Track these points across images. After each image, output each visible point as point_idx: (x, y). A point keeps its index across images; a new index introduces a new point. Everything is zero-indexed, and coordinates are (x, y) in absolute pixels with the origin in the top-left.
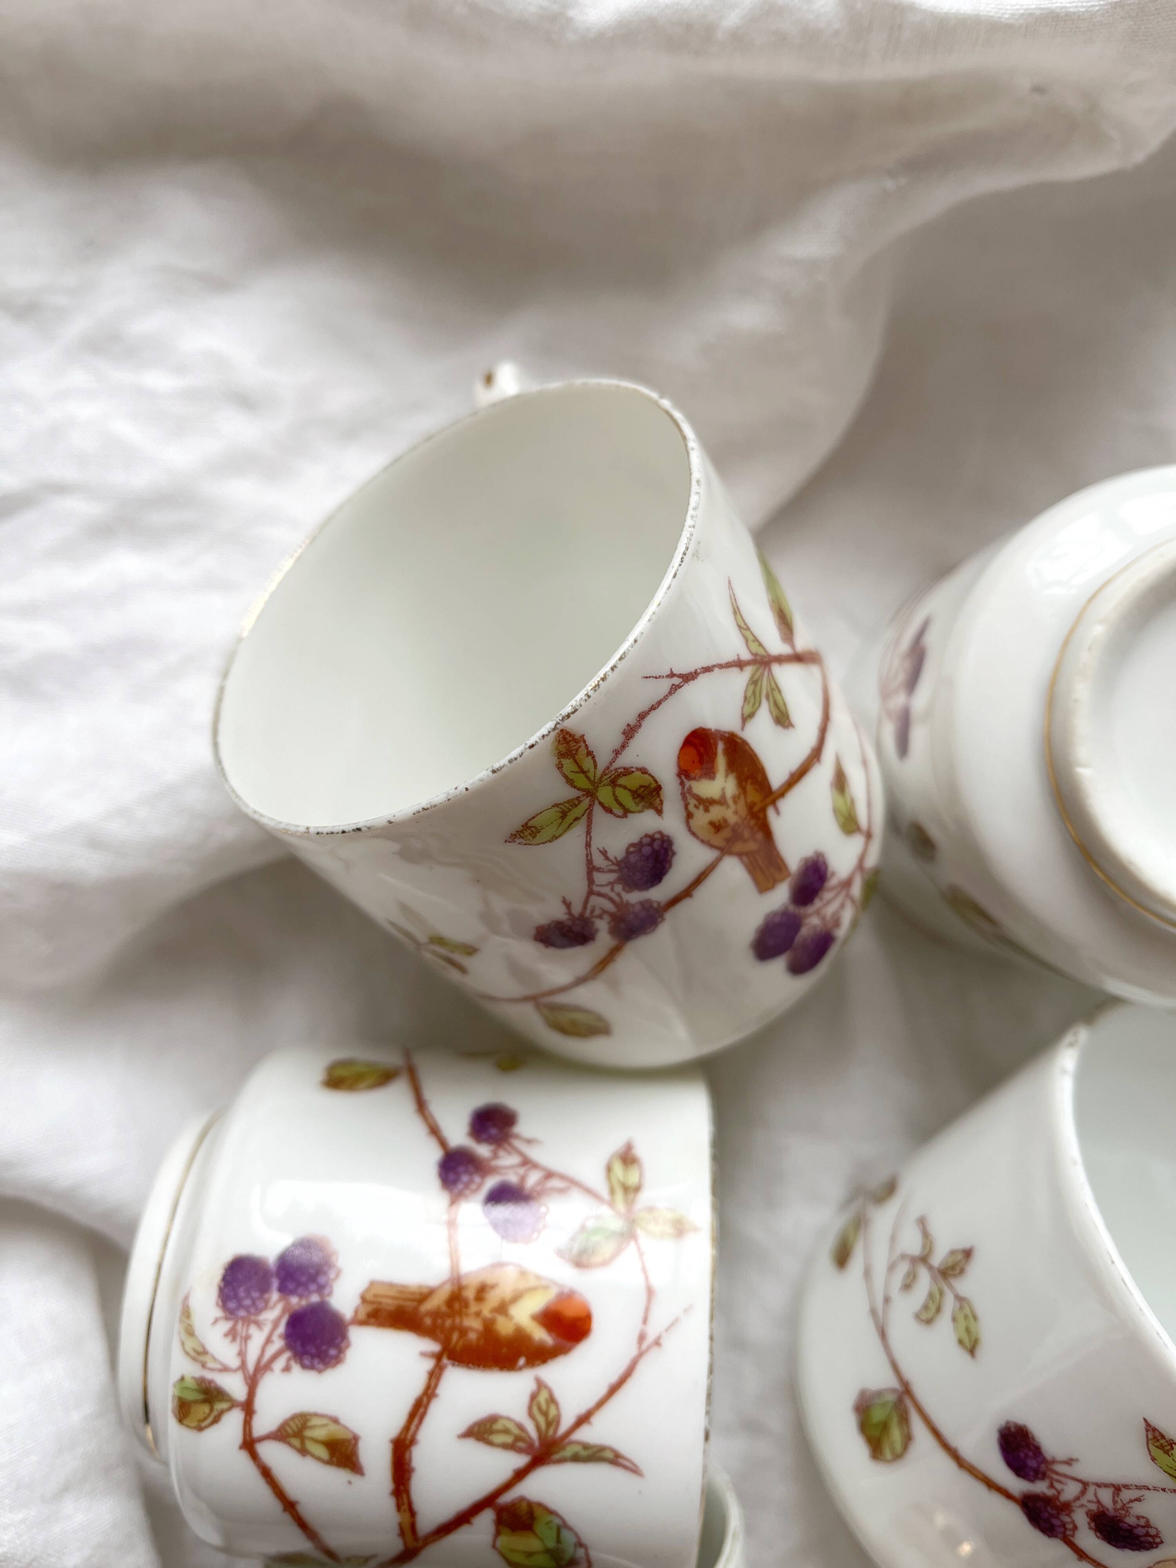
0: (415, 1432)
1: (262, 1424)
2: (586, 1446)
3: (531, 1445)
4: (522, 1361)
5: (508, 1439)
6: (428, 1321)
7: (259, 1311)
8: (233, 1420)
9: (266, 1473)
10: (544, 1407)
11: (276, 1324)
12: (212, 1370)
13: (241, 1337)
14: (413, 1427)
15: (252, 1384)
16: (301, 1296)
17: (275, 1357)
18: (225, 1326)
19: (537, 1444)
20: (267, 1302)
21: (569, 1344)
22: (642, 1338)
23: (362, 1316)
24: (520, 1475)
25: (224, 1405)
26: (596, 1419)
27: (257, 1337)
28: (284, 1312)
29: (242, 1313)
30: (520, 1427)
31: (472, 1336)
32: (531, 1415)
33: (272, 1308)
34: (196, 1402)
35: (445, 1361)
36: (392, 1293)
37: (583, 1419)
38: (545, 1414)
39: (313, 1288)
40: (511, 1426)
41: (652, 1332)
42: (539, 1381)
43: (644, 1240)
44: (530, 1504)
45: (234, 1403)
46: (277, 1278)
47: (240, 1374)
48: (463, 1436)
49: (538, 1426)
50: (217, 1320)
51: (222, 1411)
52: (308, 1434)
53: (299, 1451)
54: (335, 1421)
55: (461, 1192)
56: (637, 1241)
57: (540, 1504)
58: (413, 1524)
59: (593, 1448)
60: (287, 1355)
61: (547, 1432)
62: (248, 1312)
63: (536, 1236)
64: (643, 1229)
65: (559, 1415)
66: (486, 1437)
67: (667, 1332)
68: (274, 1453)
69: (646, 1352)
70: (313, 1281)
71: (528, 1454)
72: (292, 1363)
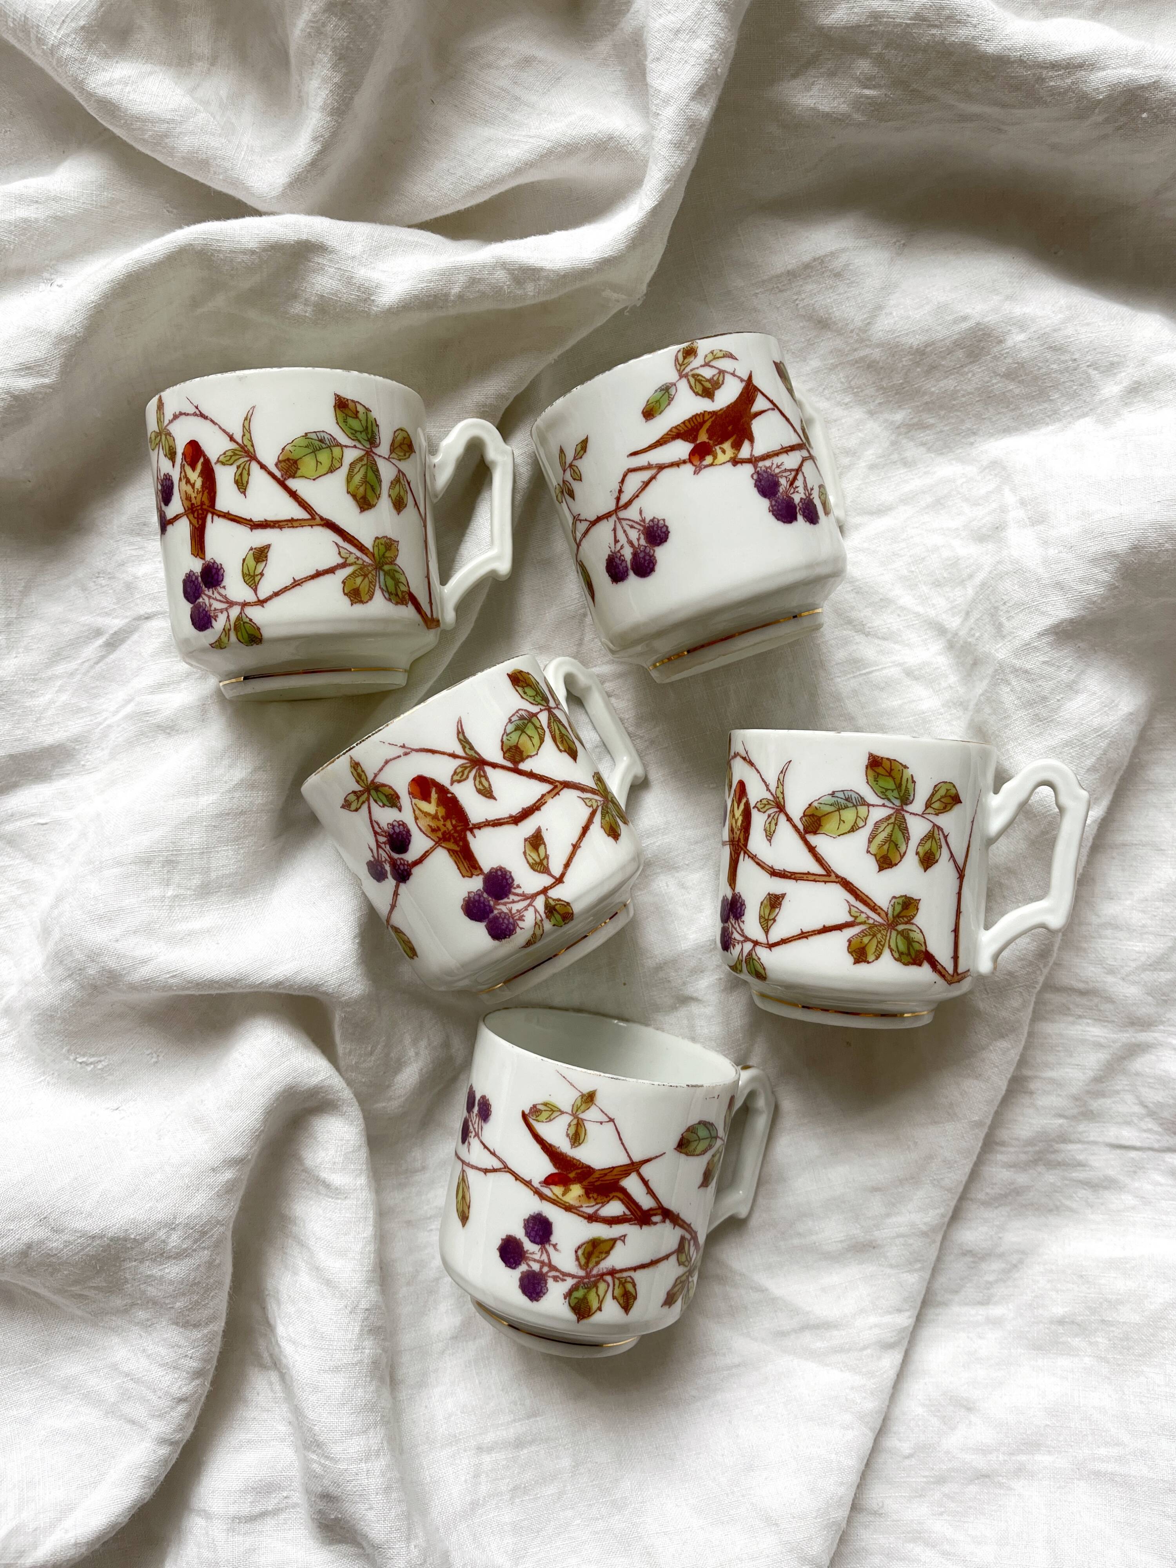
0: (507, 818)
1: (547, 881)
2: (464, 748)
3: (479, 769)
4: (449, 795)
5: (483, 780)
7: (505, 913)
8: (554, 894)
9: (567, 865)
11: (505, 904)
12: (541, 916)
13: (520, 914)
14: (505, 821)
15: (534, 896)
16: (488, 901)
17: (517, 895)
18: (521, 924)
19: (477, 767)
20: (500, 914)
22: (406, 754)
23: (479, 872)
24: (494, 766)
25: (551, 901)
26: (450, 751)
27: (515, 907)
28: (499, 904)
29: (511, 921)
30: (475, 779)
31: (454, 822)
32: (467, 777)
33: (501, 909)
34: (558, 913)
35: (471, 826)
37: (454, 756)
38: (463, 772)
39: (482, 899)
40: (477, 782)
41: (401, 751)
42: (452, 784)
43: (370, 777)
44: (504, 753)
45: (547, 898)
46: (488, 917)
47: (534, 904)
48: (495, 799)
49: (470, 772)
50: (521, 928)
51: (554, 900)
52: (538, 860)
53: (548, 858)
54: (525, 853)
55: (408, 865)
56: (373, 781)
57: (502, 749)
58: (549, 792)
59: (461, 744)
60: (513, 890)
61: (469, 767)
62: (509, 918)
63: (401, 823)
64: (367, 781)
65: (459, 766)
66: (488, 789)
67: (397, 746)
68: (556, 868)
69: (410, 749)
70: (479, 901)
71: (484, 768)
72: (515, 886)
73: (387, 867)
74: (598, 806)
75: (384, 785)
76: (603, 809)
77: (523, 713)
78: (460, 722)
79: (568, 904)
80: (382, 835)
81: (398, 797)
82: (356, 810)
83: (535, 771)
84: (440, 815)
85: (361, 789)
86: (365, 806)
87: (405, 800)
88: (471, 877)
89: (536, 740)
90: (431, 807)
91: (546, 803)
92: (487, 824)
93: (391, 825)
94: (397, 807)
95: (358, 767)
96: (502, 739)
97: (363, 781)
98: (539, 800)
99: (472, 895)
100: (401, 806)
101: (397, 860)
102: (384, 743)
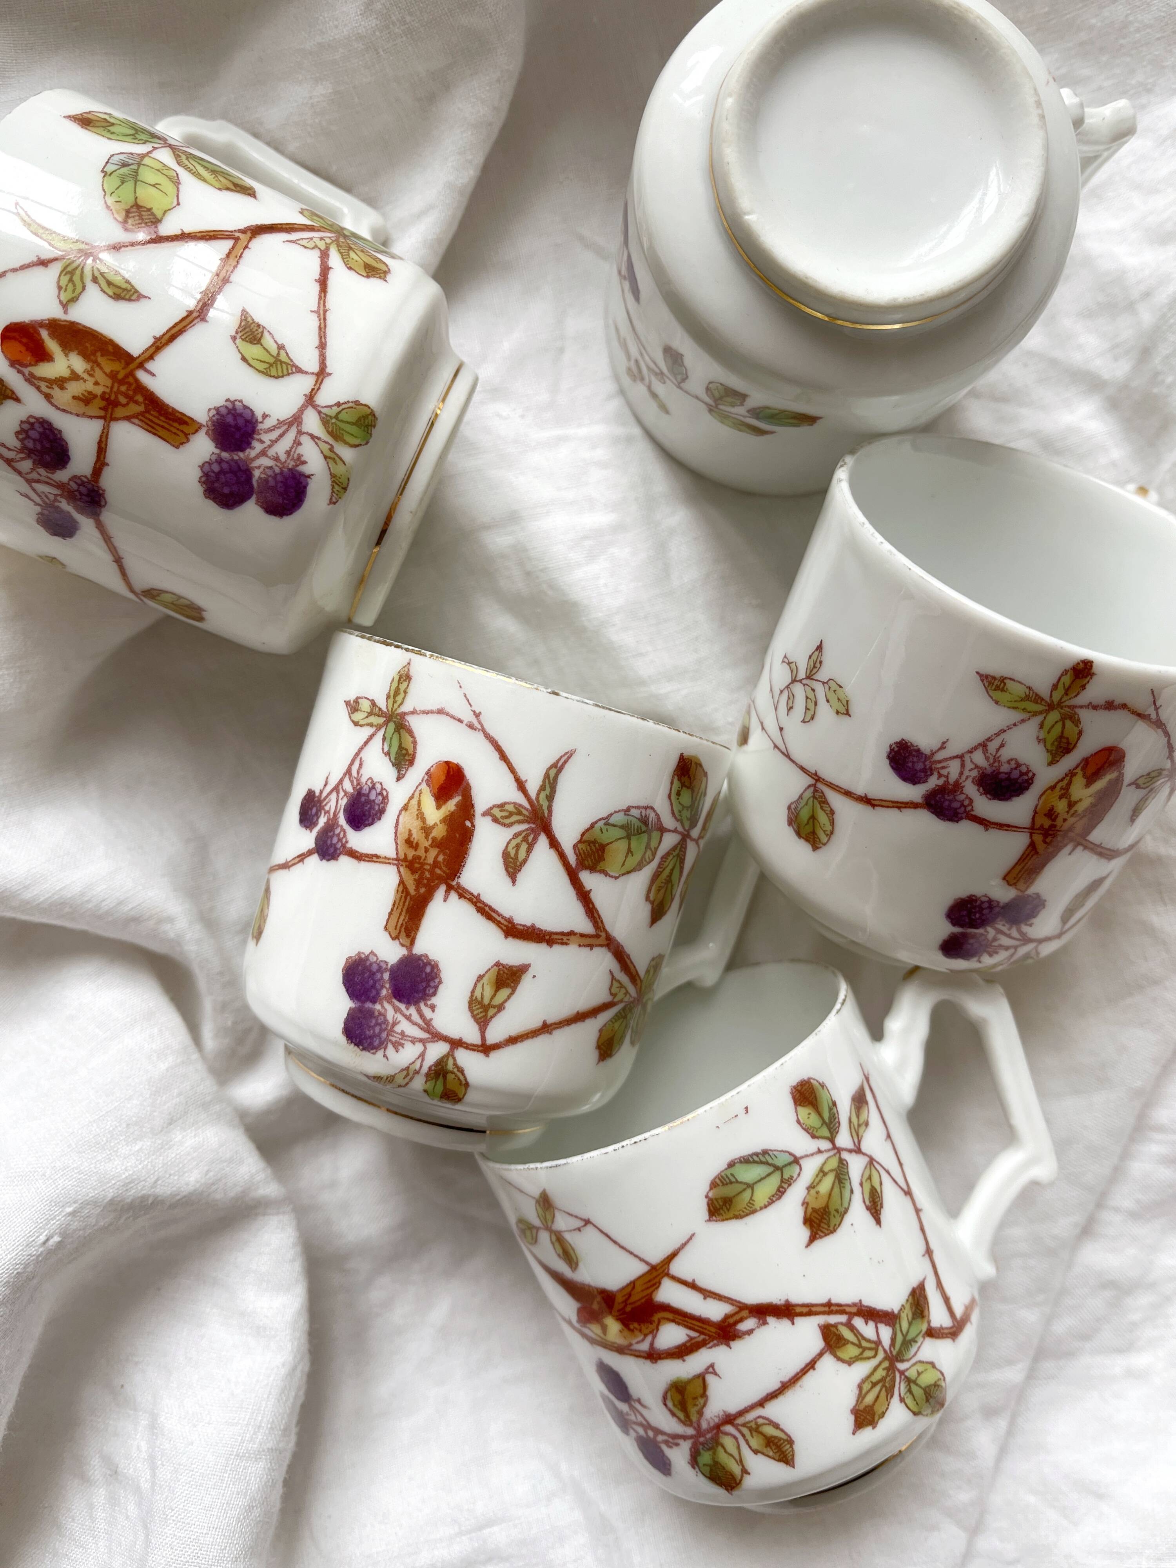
0: (503, 917)
1: (471, 1034)
2: (542, 788)
3: (532, 830)
4: (468, 824)
5: (524, 847)
7: (386, 1020)
8: (464, 1057)
9: (513, 1040)
10: (506, 814)
11: (397, 1010)
12: (421, 1067)
13: (402, 1039)
14: (499, 919)
15: (438, 1037)
16: (383, 987)
17: (421, 1015)
18: (390, 1050)
19: (533, 826)
20: (380, 1014)
21: (464, 784)
22: (471, 726)
23: (407, 942)
24: (554, 844)
25: (450, 1062)
26: (522, 776)
27: (404, 1026)
28: (390, 1002)
29: (384, 1035)
30: (516, 836)
31: (441, 858)
32: (509, 825)
33: (386, 1010)
34: (445, 1083)
35: (454, 883)
36: (396, 914)
37: (521, 786)
38: (511, 814)
39: (378, 976)
40: (514, 843)
41: (469, 717)
42: (485, 814)
43: (406, 708)
44: (580, 841)
45: (450, 1054)
46: (363, 1002)
47: (429, 1045)
48: (514, 882)
49: (519, 822)
50: (385, 1056)
51: (455, 1064)
52: (486, 1001)
53: (499, 1011)
54: (480, 977)
55: (344, 846)
56: (405, 714)
57: (583, 835)
58: (582, 935)
59: (544, 781)
60: (422, 1005)
61: (525, 816)
62: (384, 1030)
63: (385, 793)
64: (399, 706)
65: (515, 803)
66: (518, 864)
67: (471, 706)
68: (497, 1031)
69: (482, 726)
70: (373, 974)
71: (539, 834)
72: (429, 1003)
73: (322, 821)
74: (621, 1001)
75: (410, 732)
76: (624, 1009)
77: (652, 815)
78: (569, 756)
79: (467, 1085)
80: (352, 782)
81: (411, 763)
82: (356, 724)
83: (593, 896)
85: (384, 709)
86: (369, 731)
87: (416, 774)
88: (393, 939)
89: (632, 861)
90: (434, 814)
91: (567, 944)
92: (475, 900)
93: (372, 782)
94: (399, 772)
95: (405, 681)
96: (596, 822)
97: (394, 702)
98: (563, 934)
99: (373, 959)
100: (404, 775)
101: (338, 826)
102: (460, 687)
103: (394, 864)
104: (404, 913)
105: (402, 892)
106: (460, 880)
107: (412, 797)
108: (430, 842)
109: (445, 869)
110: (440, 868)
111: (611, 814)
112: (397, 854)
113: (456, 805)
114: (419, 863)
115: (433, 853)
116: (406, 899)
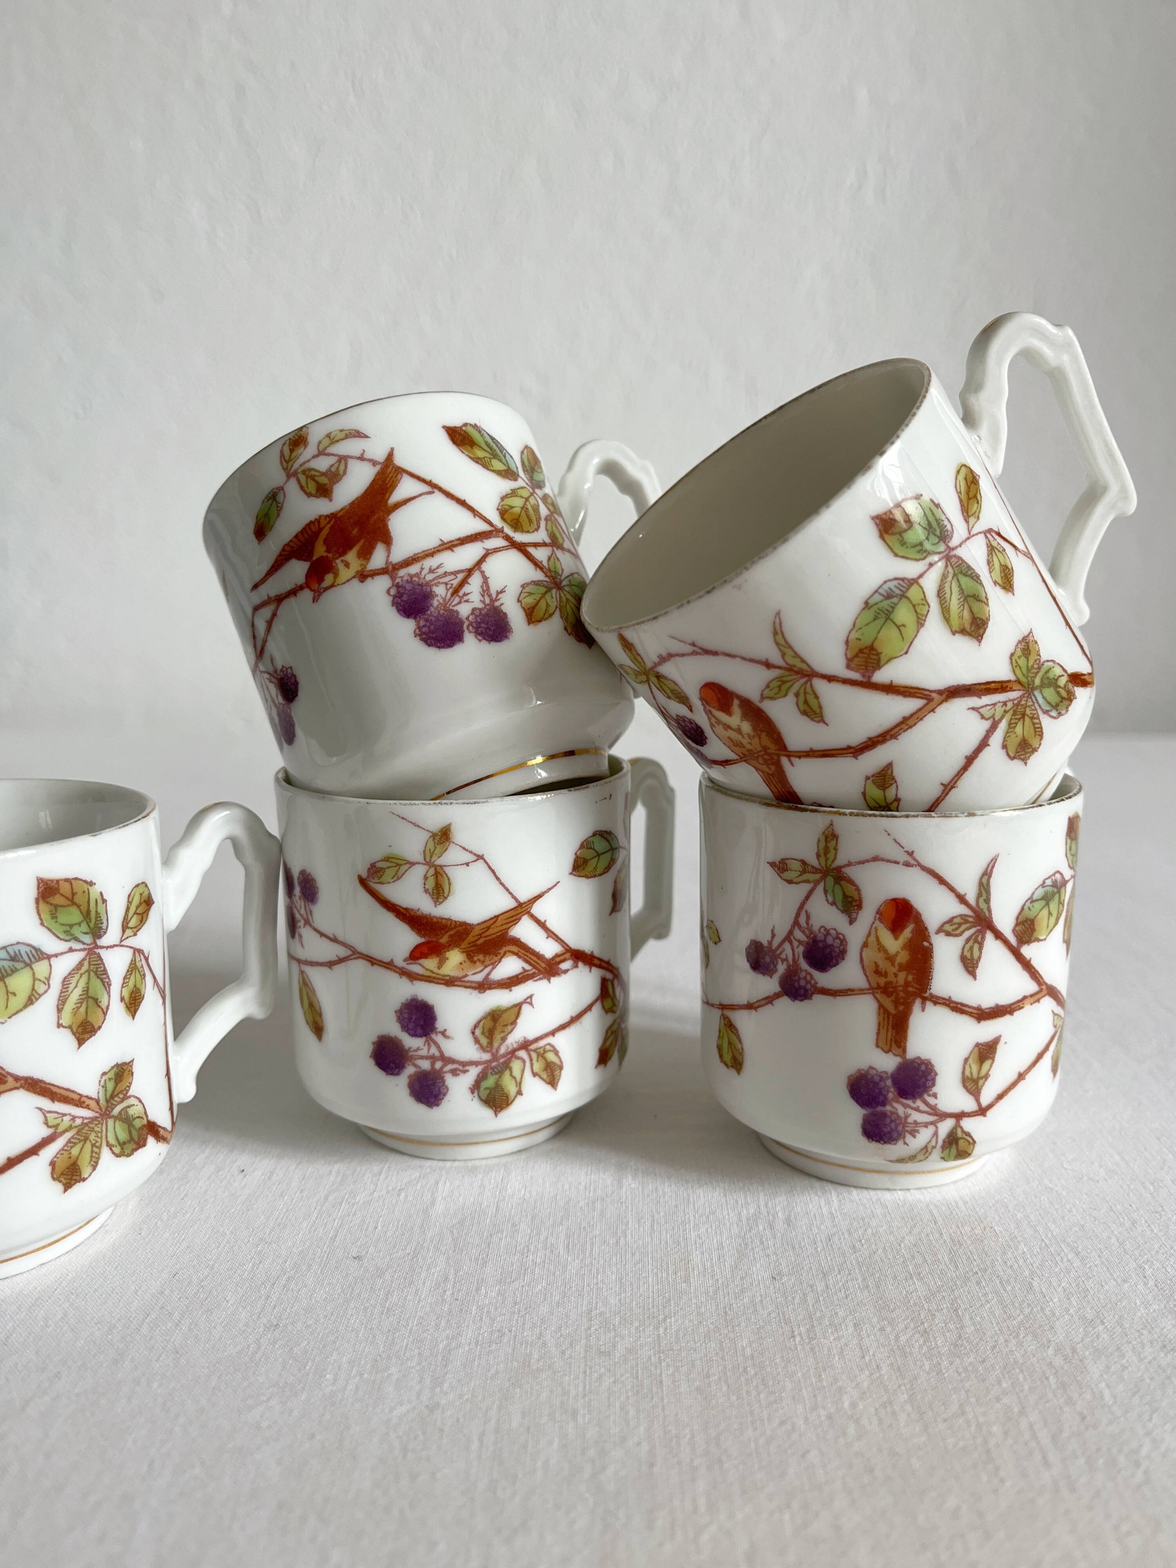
0: (973, 1008)
1: (969, 1105)
2: (979, 895)
3: (979, 931)
4: (926, 944)
5: (976, 946)
6: (901, 1008)
7: (899, 1116)
8: (967, 1124)
9: (1000, 1097)
10: (955, 926)
11: (906, 1106)
12: (937, 1141)
13: (916, 1127)
14: (970, 1010)
15: (944, 1116)
16: (888, 1092)
17: (927, 1104)
18: (908, 1138)
19: (978, 928)
20: (892, 1113)
22: (907, 864)
23: (900, 1051)
24: (998, 935)
25: (958, 1131)
26: (962, 891)
27: (916, 1116)
28: (898, 1102)
29: (900, 1128)
30: (968, 941)
31: (910, 978)
32: (960, 935)
33: (897, 1109)
34: (957, 1148)
35: (927, 995)
36: (883, 1032)
37: (962, 899)
38: (960, 925)
39: (882, 1083)
40: (968, 947)
41: (903, 857)
42: (937, 932)
43: (841, 860)
44: (1017, 925)
45: (957, 1125)
46: (874, 1107)
47: (939, 1125)
48: (974, 976)
49: (968, 929)
50: (905, 1143)
51: (963, 1131)
52: (975, 1076)
53: (986, 1079)
54: (966, 1060)
55: (814, 986)
56: (841, 867)
57: (1017, 918)
58: (1031, 996)
59: (980, 889)
60: (926, 1097)
61: (971, 922)
62: (899, 1124)
63: (841, 937)
64: (833, 862)
65: (961, 916)
66: (975, 962)
67: (903, 848)
68: (987, 1095)
69: (917, 861)
70: (876, 1084)
71: (986, 933)
72: (931, 1093)
73: (781, 968)
74: (1060, 1028)
75: (851, 882)
77: (1058, 876)
78: (993, 861)
79: (975, 1143)
80: (804, 932)
81: (860, 906)
82: (790, 882)
83: (1033, 962)
84: (899, 960)
85: (817, 865)
86: (806, 887)
87: (867, 916)
88: (886, 1052)
89: (1053, 920)
90: (893, 944)
91: (1022, 1008)
92: (948, 1002)
93: (826, 929)
94: (850, 916)
95: (832, 840)
96: (1024, 905)
97: (827, 860)
98: (1019, 1001)
99: (873, 1072)
100: (856, 919)
101: (802, 970)
102: (889, 834)
103: (869, 993)
104: (890, 1028)
105: (884, 1013)
106: (931, 991)
107: (869, 935)
108: (897, 967)
109: (916, 986)
110: (913, 987)
111: (1033, 893)
112: (870, 984)
113: (912, 932)
114: (893, 987)
115: (902, 976)
116: (888, 1018)
